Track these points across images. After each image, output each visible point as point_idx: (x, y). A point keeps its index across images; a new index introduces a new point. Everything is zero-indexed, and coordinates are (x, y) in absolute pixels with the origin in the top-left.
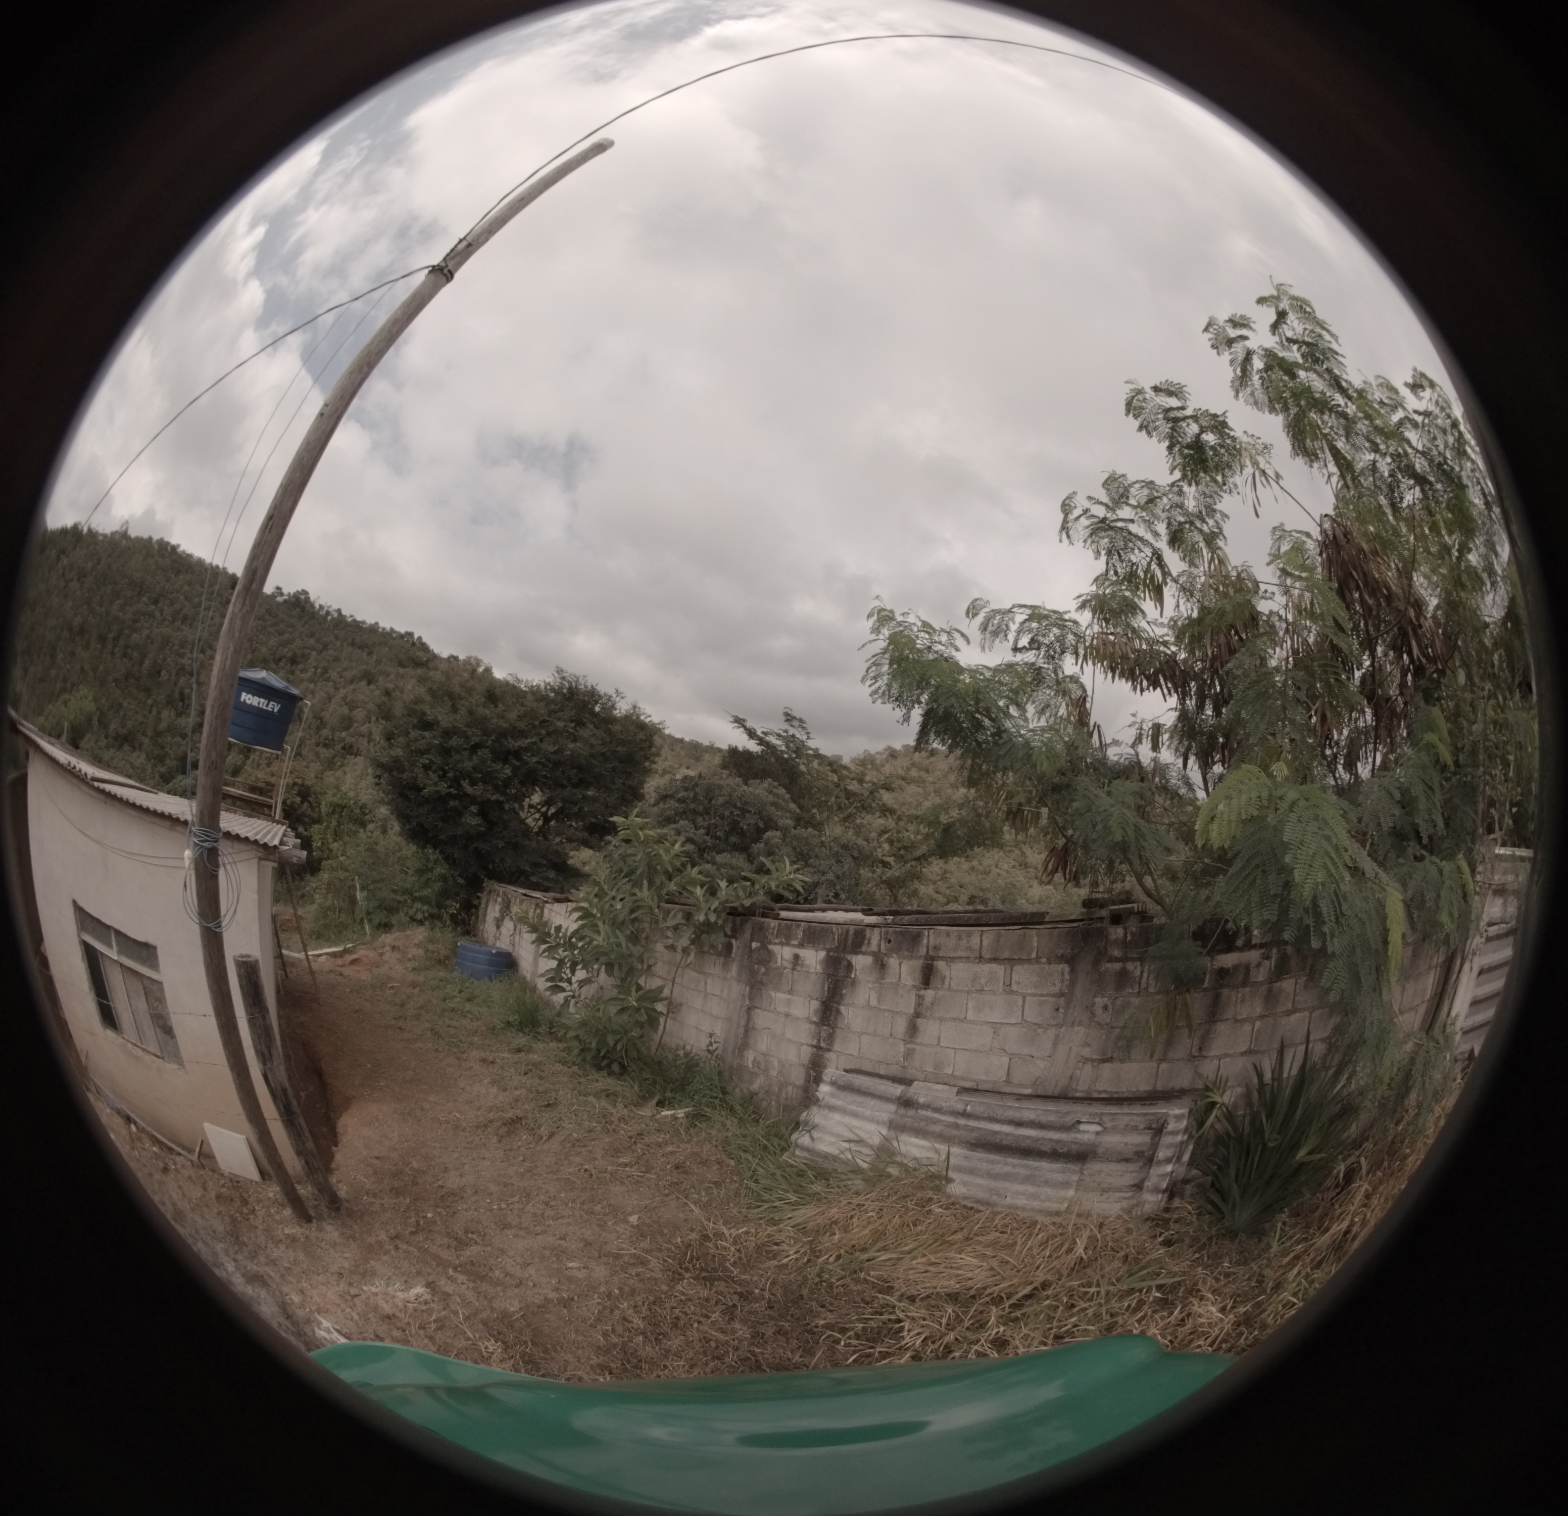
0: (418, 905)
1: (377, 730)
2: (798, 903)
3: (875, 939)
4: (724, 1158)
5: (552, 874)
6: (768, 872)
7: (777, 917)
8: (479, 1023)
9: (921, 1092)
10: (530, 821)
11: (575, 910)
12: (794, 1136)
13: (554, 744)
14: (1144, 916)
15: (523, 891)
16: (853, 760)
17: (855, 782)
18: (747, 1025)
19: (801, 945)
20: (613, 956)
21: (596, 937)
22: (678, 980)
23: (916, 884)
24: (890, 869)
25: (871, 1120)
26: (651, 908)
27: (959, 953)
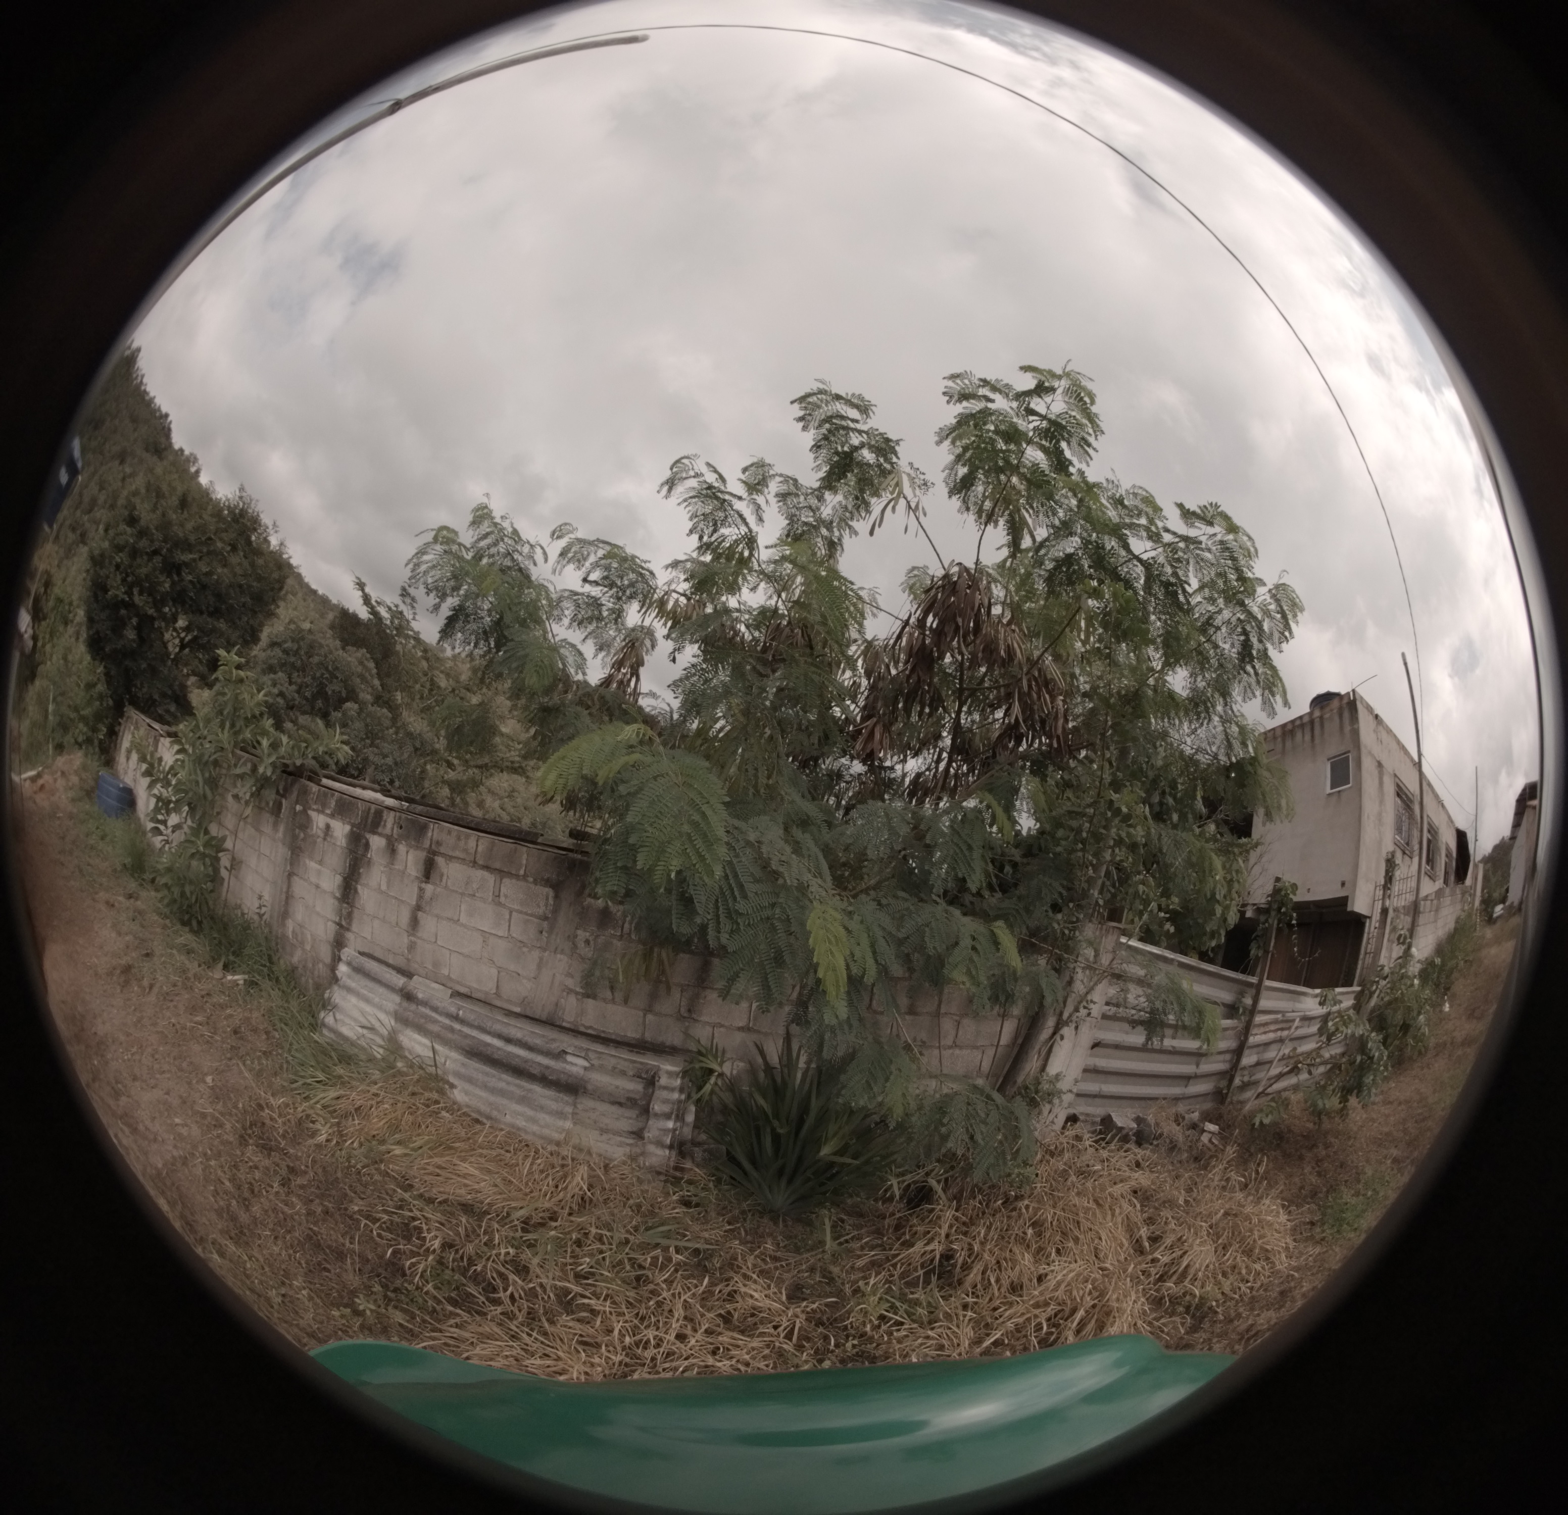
1: (104, 520)
2: (336, 772)
3: (390, 822)
7: (319, 783)
9: (421, 987)
10: (170, 645)
12: (322, 1014)
18: (288, 892)
19: (332, 816)
22: (239, 834)
27: (457, 853)
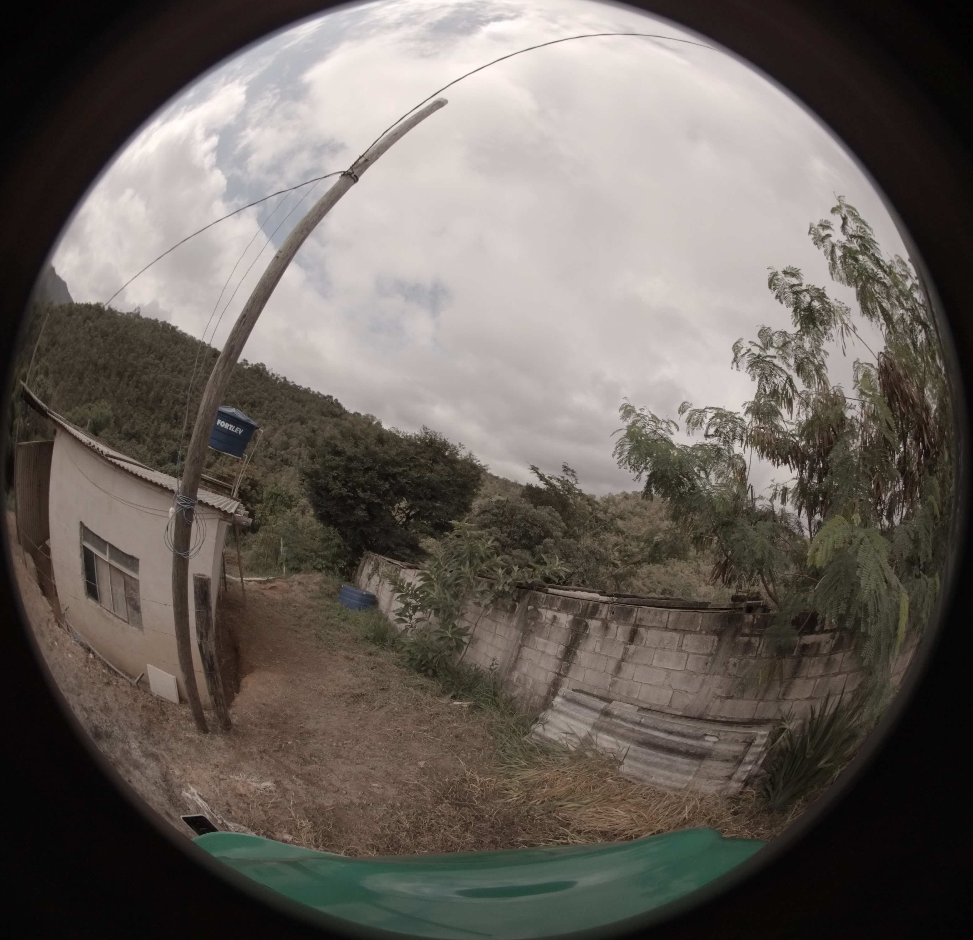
0: (320, 560)
1: (305, 453)
2: (559, 584)
3: (604, 610)
4: (487, 734)
5: (408, 551)
6: (544, 563)
7: (546, 592)
8: (348, 635)
10: (397, 518)
11: (420, 574)
12: (533, 727)
13: (418, 472)
14: (765, 609)
15: (389, 559)
16: (602, 499)
17: (602, 513)
18: (517, 656)
19: (558, 611)
20: (441, 605)
21: (432, 592)
22: (479, 624)
23: (632, 579)
24: (618, 568)
25: (582, 721)
26: (468, 578)
27: (654, 624)
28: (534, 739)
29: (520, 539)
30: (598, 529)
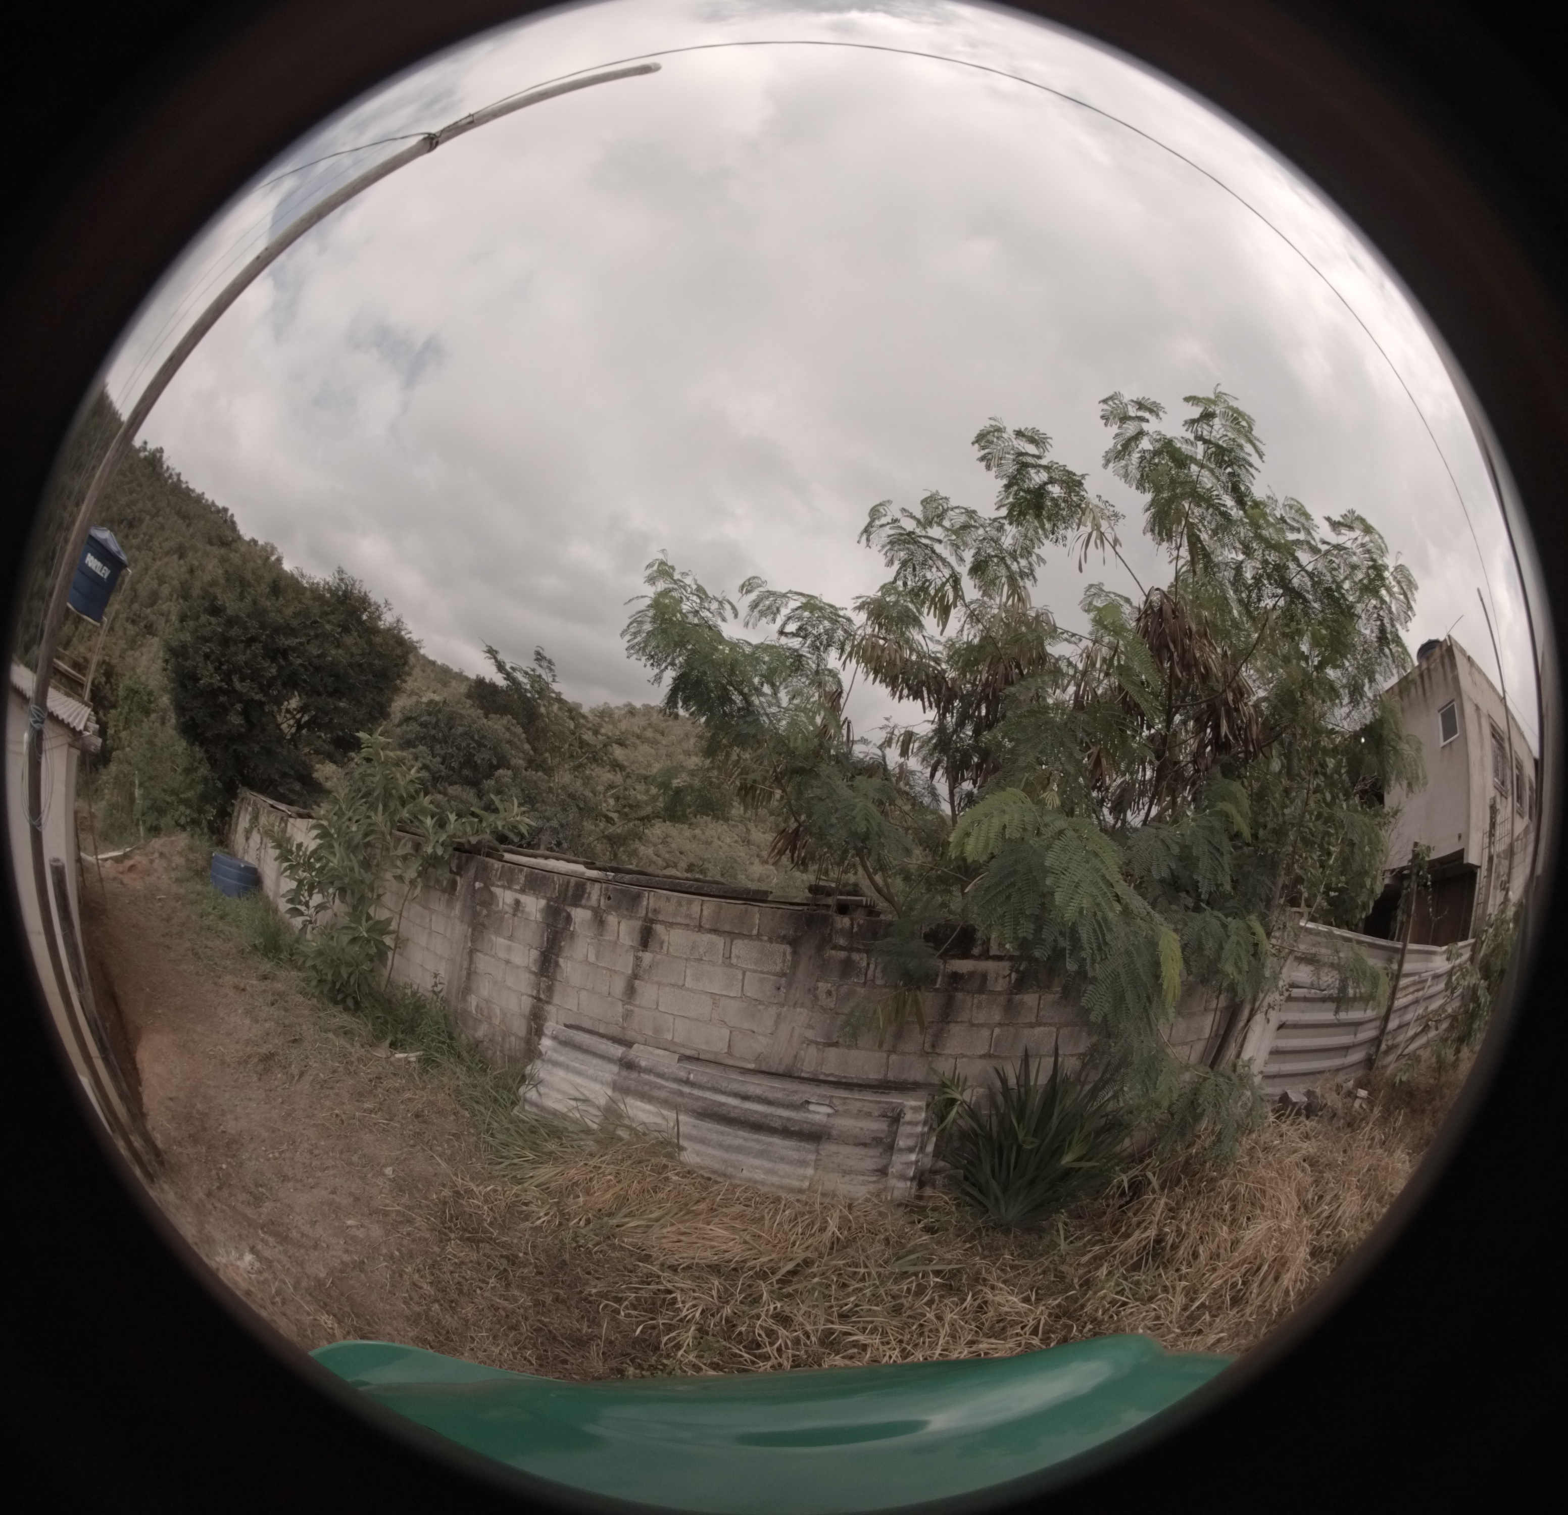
0: (182, 808)
1: (175, 611)
2: (521, 846)
3: (595, 893)
4: (459, 1108)
5: (297, 786)
6: (496, 811)
7: (501, 859)
8: (230, 944)
9: (643, 1055)
10: (284, 727)
11: (314, 827)
12: (522, 1090)
13: (319, 647)
14: (871, 910)
15: (272, 802)
16: (592, 711)
17: (590, 733)
18: (469, 969)
19: (522, 891)
20: (347, 880)
21: (331, 858)
22: (404, 914)
23: (637, 844)
24: (614, 824)
25: (595, 1079)
26: (383, 834)
27: (679, 920)
28: (530, 1112)
29: (461, 769)
30: (583, 760)
